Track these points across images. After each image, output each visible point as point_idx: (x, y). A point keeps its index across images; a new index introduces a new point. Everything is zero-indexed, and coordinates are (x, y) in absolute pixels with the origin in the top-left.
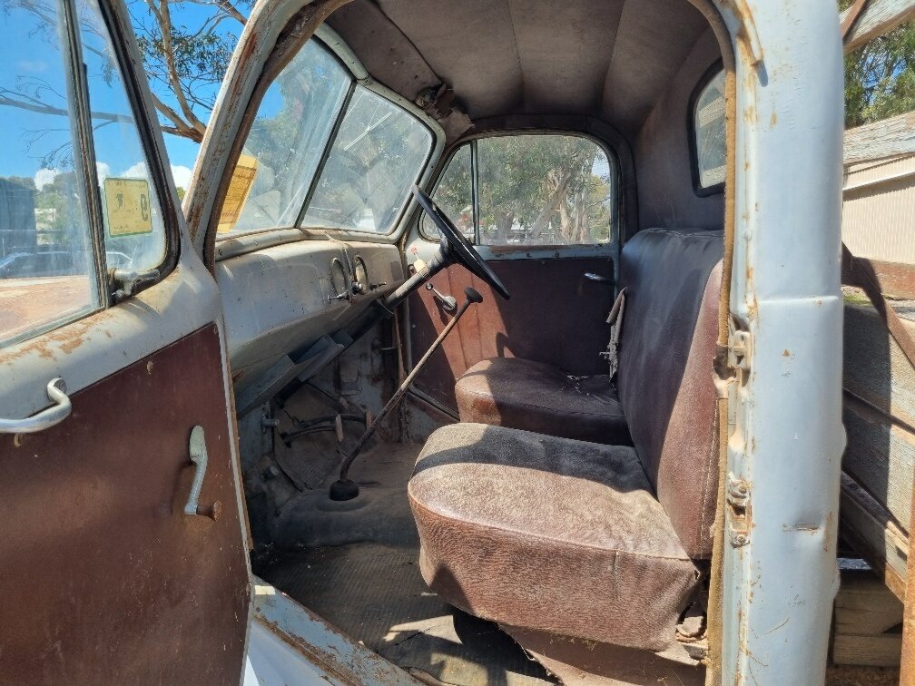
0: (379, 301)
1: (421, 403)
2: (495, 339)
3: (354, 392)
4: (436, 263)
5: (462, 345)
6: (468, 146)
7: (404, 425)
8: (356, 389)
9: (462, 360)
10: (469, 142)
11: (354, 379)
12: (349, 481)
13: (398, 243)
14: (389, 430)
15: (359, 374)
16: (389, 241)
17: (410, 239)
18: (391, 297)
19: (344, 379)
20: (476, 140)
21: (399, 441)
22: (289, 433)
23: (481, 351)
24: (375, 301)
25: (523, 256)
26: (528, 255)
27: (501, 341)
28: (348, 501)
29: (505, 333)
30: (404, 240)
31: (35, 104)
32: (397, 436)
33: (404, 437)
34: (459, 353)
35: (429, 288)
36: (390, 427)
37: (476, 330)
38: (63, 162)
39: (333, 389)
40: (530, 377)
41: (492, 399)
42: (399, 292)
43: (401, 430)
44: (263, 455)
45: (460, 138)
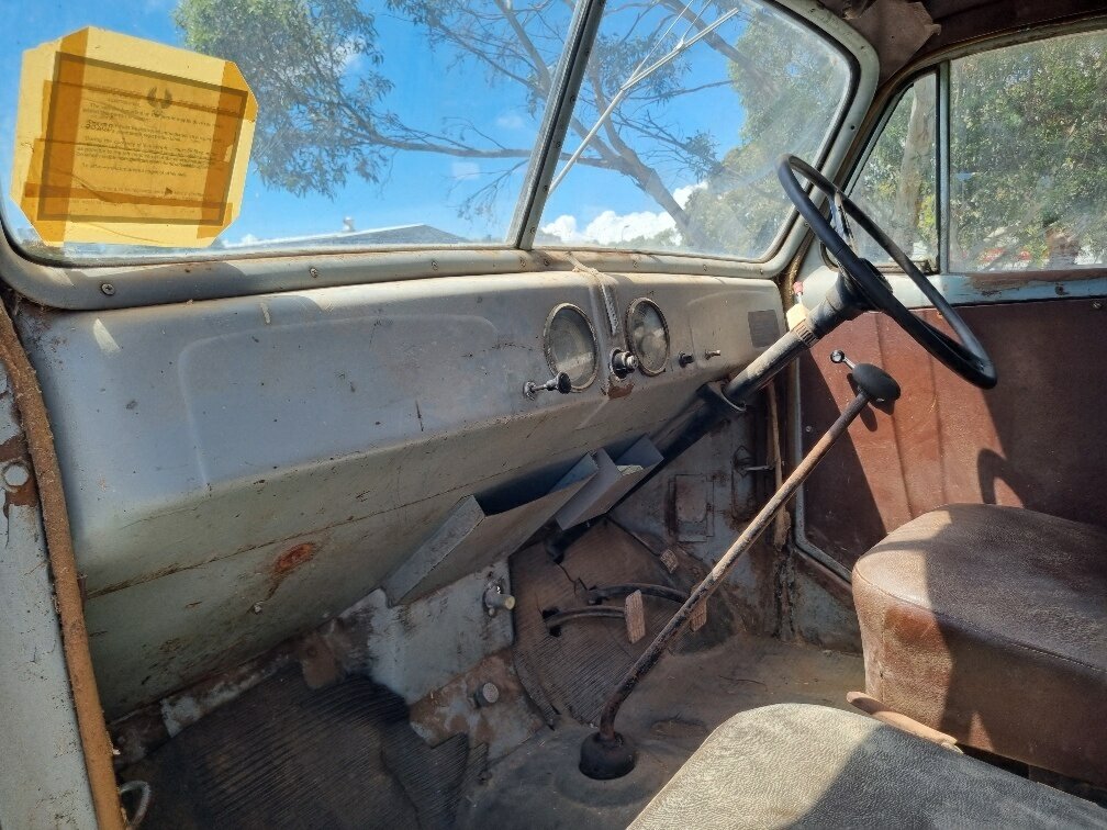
0: (715, 388)
1: (817, 571)
2: (975, 463)
3: (700, 538)
4: (827, 311)
5: (903, 471)
6: (932, 78)
7: (785, 608)
8: (704, 533)
9: (902, 498)
10: (935, 68)
11: (701, 517)
12: (617, 736)
13: (780, 278)
14: (759, 610)
15: (709, 508)
16: (761, 274)
17: (806, 269)
18: (738, 379)
19: (682, 516)
20: (948, 62)
21: (776, 634)
22: (561, 610)
23: (944, 484)
24: (704, 386)
25: (1049, 292)
26: (1060, 290)
27: (989, 466)
28: (612, 783)
29: (998, 450)
30: (793, 271)
31: (455, 147)
32: (774, 625)
33: (786, 627)
34: (897, 485)
35: (837, 359)
36: (762, 604)
37: (934, 441)
38: (478, 209)
39: (664, 529)
40: (1039, 568)
41: (931, 616)
42: (754, 369)
43: (779, 614)
44: (487, 656)
45: (912, 62)
